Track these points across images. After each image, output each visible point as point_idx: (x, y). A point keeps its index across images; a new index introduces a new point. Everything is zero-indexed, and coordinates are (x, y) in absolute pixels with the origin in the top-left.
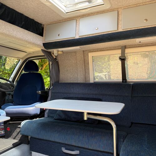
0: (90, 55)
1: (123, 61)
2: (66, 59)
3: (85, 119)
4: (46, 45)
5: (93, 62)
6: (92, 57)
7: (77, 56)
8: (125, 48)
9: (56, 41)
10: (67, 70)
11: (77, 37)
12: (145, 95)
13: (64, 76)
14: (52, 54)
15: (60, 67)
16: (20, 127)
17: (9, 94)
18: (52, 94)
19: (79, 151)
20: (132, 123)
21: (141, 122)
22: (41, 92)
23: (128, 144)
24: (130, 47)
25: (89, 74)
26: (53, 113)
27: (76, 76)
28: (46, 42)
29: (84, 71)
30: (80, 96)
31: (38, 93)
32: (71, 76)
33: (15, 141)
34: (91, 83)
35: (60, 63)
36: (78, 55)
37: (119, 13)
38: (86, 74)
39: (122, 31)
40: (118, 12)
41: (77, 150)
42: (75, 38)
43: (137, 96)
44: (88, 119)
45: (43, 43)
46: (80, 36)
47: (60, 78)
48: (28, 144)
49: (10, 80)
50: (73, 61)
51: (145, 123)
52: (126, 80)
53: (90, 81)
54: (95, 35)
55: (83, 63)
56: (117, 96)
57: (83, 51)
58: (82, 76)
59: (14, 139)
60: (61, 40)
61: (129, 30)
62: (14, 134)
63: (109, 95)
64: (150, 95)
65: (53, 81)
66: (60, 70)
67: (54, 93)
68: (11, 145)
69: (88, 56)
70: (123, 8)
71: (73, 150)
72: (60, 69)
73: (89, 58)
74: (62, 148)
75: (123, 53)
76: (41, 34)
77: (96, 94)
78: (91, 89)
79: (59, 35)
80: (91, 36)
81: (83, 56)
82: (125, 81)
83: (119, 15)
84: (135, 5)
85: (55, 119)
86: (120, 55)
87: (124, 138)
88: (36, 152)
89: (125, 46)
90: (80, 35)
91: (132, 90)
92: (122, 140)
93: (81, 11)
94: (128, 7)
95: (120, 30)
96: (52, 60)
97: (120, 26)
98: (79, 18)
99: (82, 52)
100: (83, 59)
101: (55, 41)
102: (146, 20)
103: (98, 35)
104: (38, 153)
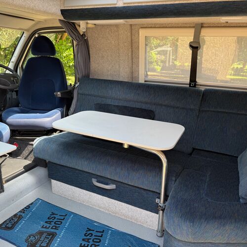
0: (143, 33)
1: (195, 50)
2: (101, 36)
4: (66, 14)
5: (146, 45)
6: (146, 37)
7: (120, 33)
8: (202, 27)
9: (84, 8)
10: (103, 57)
11: (120, 4)
12: (220, 110)
13: (97, 65)
15: (90, 50)
16: (32, 145)
17: (12, 91)
18: (79, 95)
19: (115, 185)
20: (194, 149)
21: (207, 149)
22: (61, 93)
23: (181, 187)
24: (210, 25)
25: (138, 66)
27: (117, 67)
28: (66, 8)
29: (130, 61)
30: (120, 104)
31: (57, 95)
32: (110, 68)
33: (28, 162)
34: (140, 83)
35: (90, 43)
36: (122, 32)
38: (133, 66)
39: (199, 1)
41: (113, 184)
42: (116, 6)
43: (208, 111)
45: (61, 10)
46: (124, 4)
47: (92, 69)
48: (45, 168)
49: (9, 67)
50: (113, 42)
51: (213, 151)
52: (195, 81)
55: (130, 47)
56: (177, 108)
57: (131, 25)
58: (127, 69)
59: (25, 159)
60: (91, 7)
61: (211, 1)
62: (25, 152)
63: (165, 106)
64: (227, 111)
65: (80, 74)
66: (91, 55)
67: (83, 94)
68: (21, 169)
69: (139, 35)
71: (107, 184)
72: (91, 52)
73: (140, 38)
74: (93, 179)
75: (197, 36)
77: (146, 103)
78: (139, 94)
81: (129, 34)
82: (193, 83)
87: (177, 176)
88: (57, 180)
89: (202, 23)
90: (125, 1)
91: (202, 101)
92: (174, 179)
96: (78, 38)
99: (129, 27)
100: (129, 40)
101: (81, 8)
104: (60, 182)
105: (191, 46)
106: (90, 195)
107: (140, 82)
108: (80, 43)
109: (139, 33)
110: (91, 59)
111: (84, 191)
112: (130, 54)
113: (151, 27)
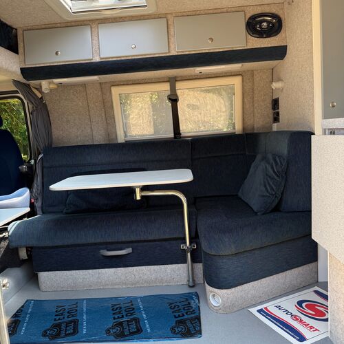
0: (116, 91)
2: (64, 98)
3: (138, 198)
4: (28, 73)
6: (119, 94)
7: (89, 93)
8: (176, 81)
9: (52, 65)
10: (68, 121)
11: (97, 59)
12: (210, 155)
13: (61, 133)
14: (32, 89)
19: (131, 249)
20: (195, 199)
21: (207, 195)
24: (183, 78)
25: (115, 126)
26: (55, 206)
28: (28, 66)
29: (105, 123)
31: (22, 168)
32: (79, 133)
36: (91, 91)
37: (170, 23)
38: (109, 127)
39: (177, 54)
40: (167, 20)
41: (128, 247)
44: (142, 197)
45: (21, 67)
46: (101, 59)
50: (80, 103)
52: (180, 134)
53: (117, 139)
54: (130, 58)
55: (102, 107)
57: (100, 83)
58: (102, 131)
60: (62, 64)
61: (187, 53)
63: (157, 161)
64: (216, 155)
69: (111, 94)
70: (174, 15)
74: (101, 250)
75: (173, 89)
76: (13, 48)
79: (57, 53)
80: (123, 59)
81: (100, 93)
82: (178, 135)
83: (169, 26)
84: (194, 13)
85: (66, 213)
86: (169, 93)
88: (48, 271)
89: (175, 77)
90: (102, 56)
93: (103, 12)
94: (182, 15)
95: (173, 53)
96: (37, 102)
97: (172, 46)
98: (97, 22)
99: (98, 85)
100: (100, 99)
101: (48, 65)
102: (212, 39)
103: (136, 57)
104: (54, 272)
105: (170, 99)
106: (99, 273)
107: (120, 141)
108: (39, 107)
109: (111, 91)
110: (52, 126)
111: (90, 271)
112: (103, 115)
113: (124, 85)
